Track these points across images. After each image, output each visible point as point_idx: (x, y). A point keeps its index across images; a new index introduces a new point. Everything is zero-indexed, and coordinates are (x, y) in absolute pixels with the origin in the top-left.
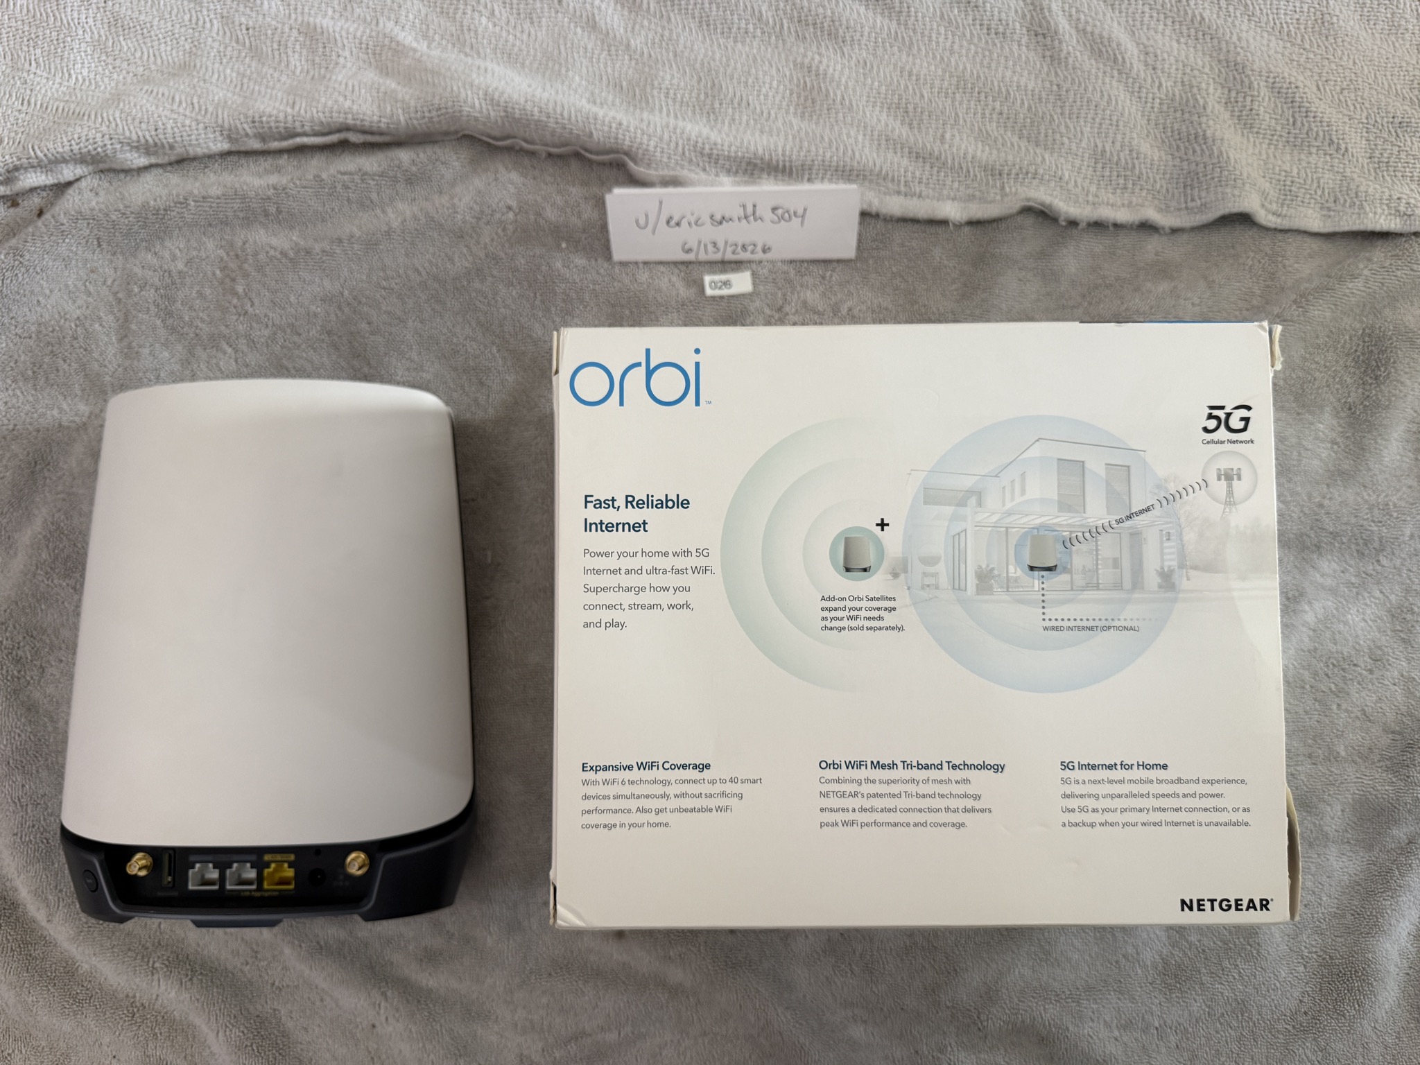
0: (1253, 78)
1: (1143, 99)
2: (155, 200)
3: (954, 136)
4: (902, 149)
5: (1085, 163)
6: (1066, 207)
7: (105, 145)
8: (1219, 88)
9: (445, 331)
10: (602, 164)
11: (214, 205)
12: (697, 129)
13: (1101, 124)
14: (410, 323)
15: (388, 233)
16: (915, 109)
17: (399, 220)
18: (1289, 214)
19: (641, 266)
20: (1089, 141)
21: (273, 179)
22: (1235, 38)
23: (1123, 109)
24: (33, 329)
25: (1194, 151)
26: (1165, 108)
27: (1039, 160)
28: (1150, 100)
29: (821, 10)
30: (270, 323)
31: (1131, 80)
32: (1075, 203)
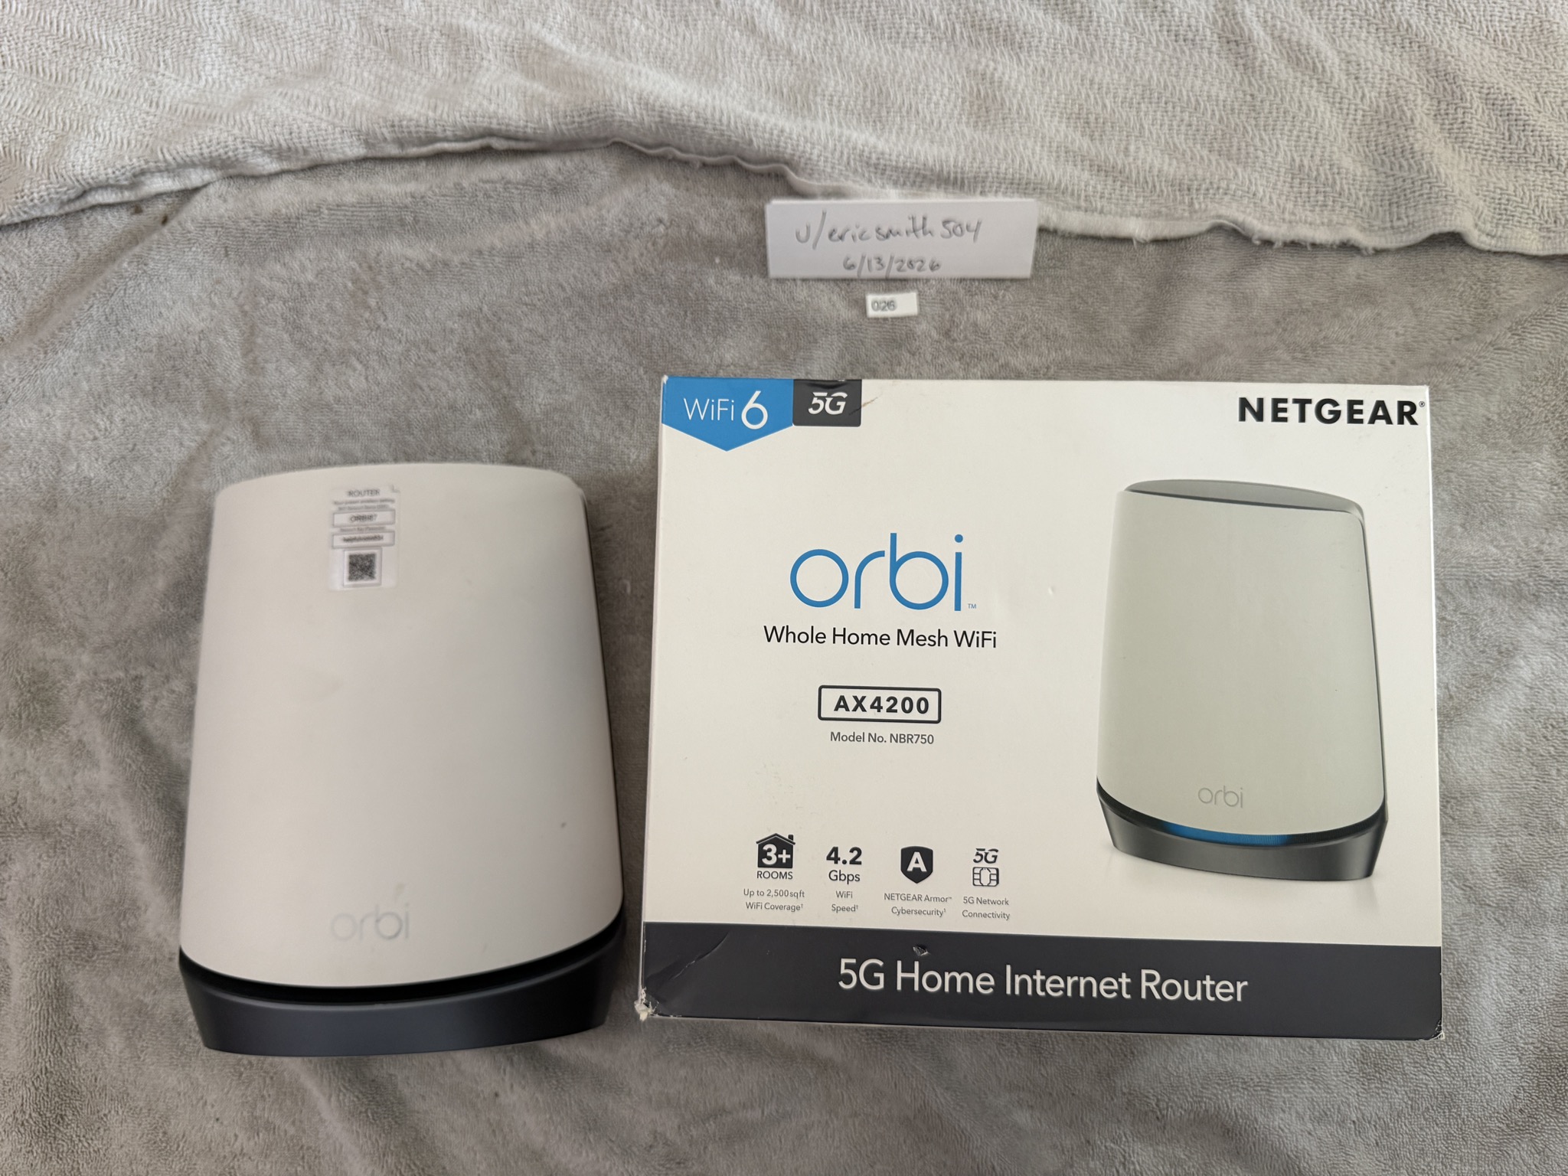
0: (1465, 89)
1: (1345, 111)
2: (287, 207)
3: (1138, 148)
4: (1082, 161)
5: (1281, 178)
6: (1260, 226)
7: (237, 149)
8: (1428, 99)
9: (589, 350)
10: (762, 175)
11: (349, 213)
12: (863, 137)
13: (1298, 136)
14: (553, 342)
15: (532, 246)
16: (1096, 119)
17: (544, 232)
18: (1504, 235)
19: (799, 283)
20: (1286, 154)
21: (411, 187)
22: (1445, 47)
23: (1323, 121)
24: (154, 341)
25: (1401, 166)
26: (1368, 121)
27: (1231, 175)
28: (1352, 112)
29: (996, 15)
30: (404, 339)
31: (1331, 90)
32: (1270, 220)
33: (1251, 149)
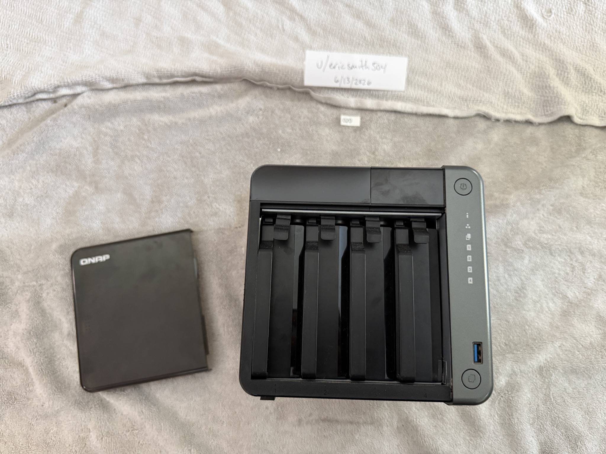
2: (115, 101)
5: (501, 97)
6: (494, 114)
9: (231, 157)
11: (139, 104)
16: (430, 74)
18: (586, 119)
20: (502, 88)
21: (164, 94)
27: (482, 95)
30: (158, 152)
32: (498, 112)
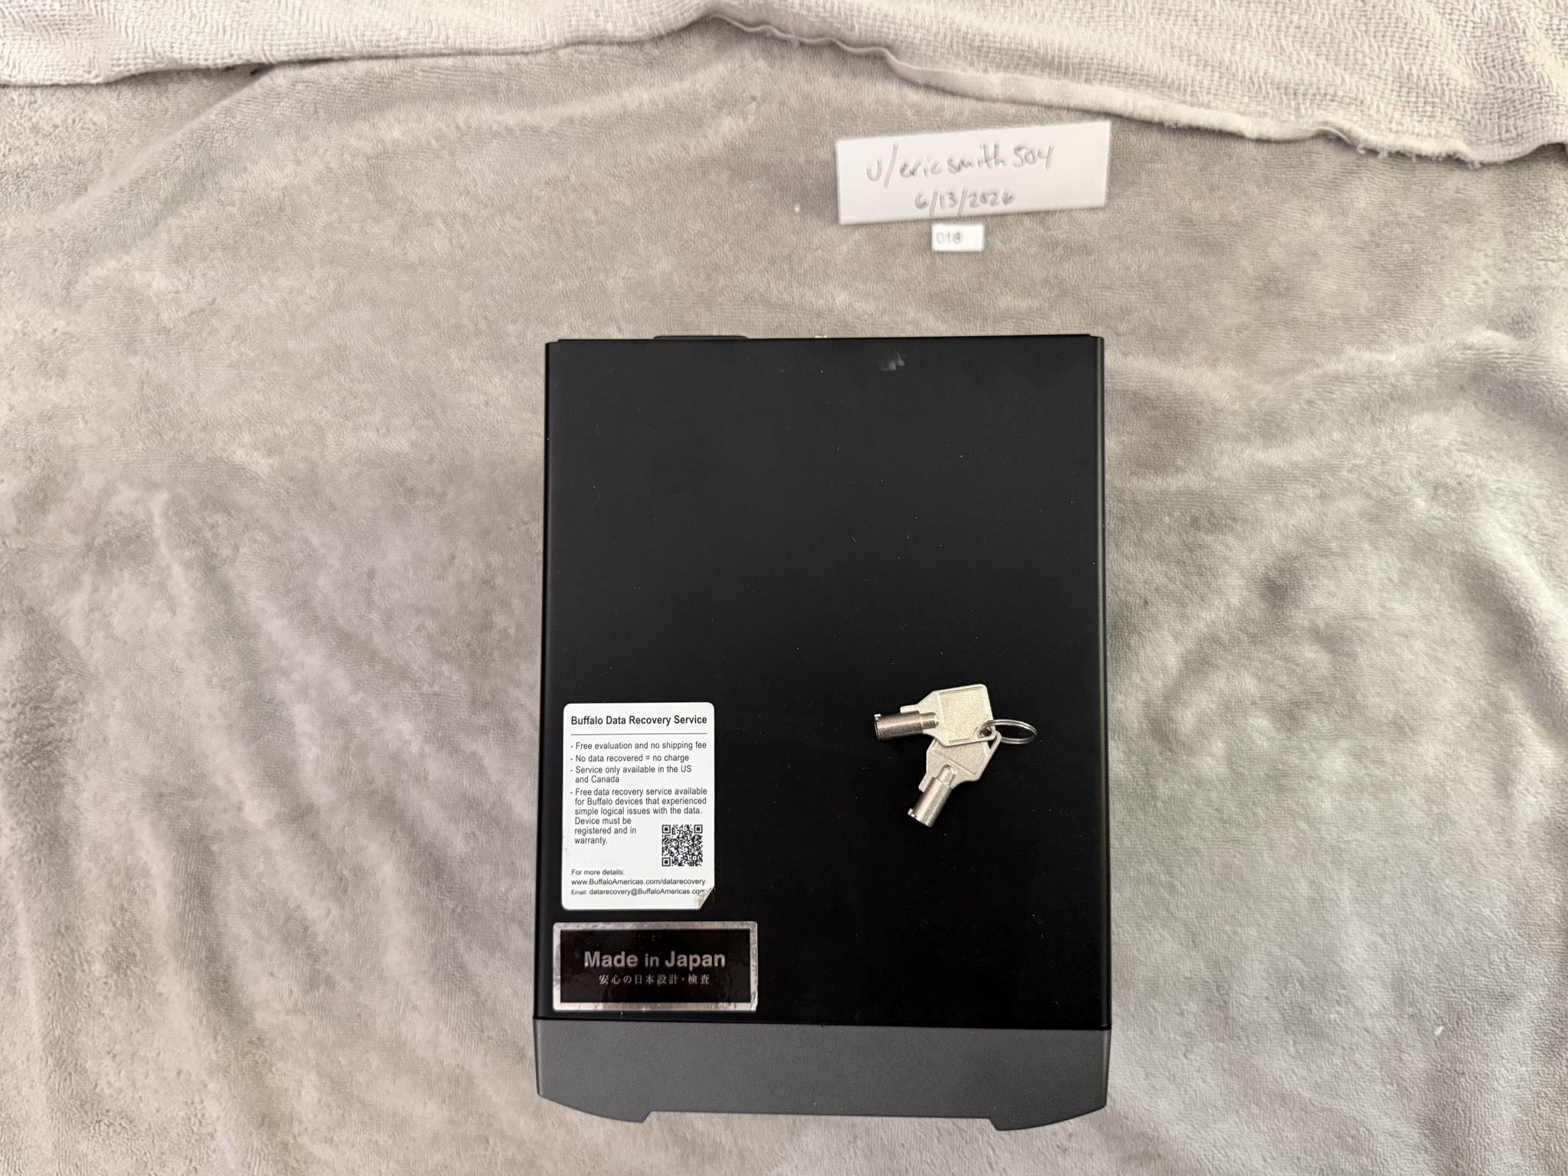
1: (1455, 23)
3: (1244, 48)
4: (1189, 56)
5: (1389, 87)
6: (1367, 134)
8: (1540, 13)
10: (859, 56)
12: (967, 19)
13: (1408, 44)
20: (1394, 63)
23: (1435, 29)
25: (1510, 78)
26: (1478, 33)
27: (1338, 81)
28: (1462, 23)
32: (1376, 130)
33: (1359, 56)
